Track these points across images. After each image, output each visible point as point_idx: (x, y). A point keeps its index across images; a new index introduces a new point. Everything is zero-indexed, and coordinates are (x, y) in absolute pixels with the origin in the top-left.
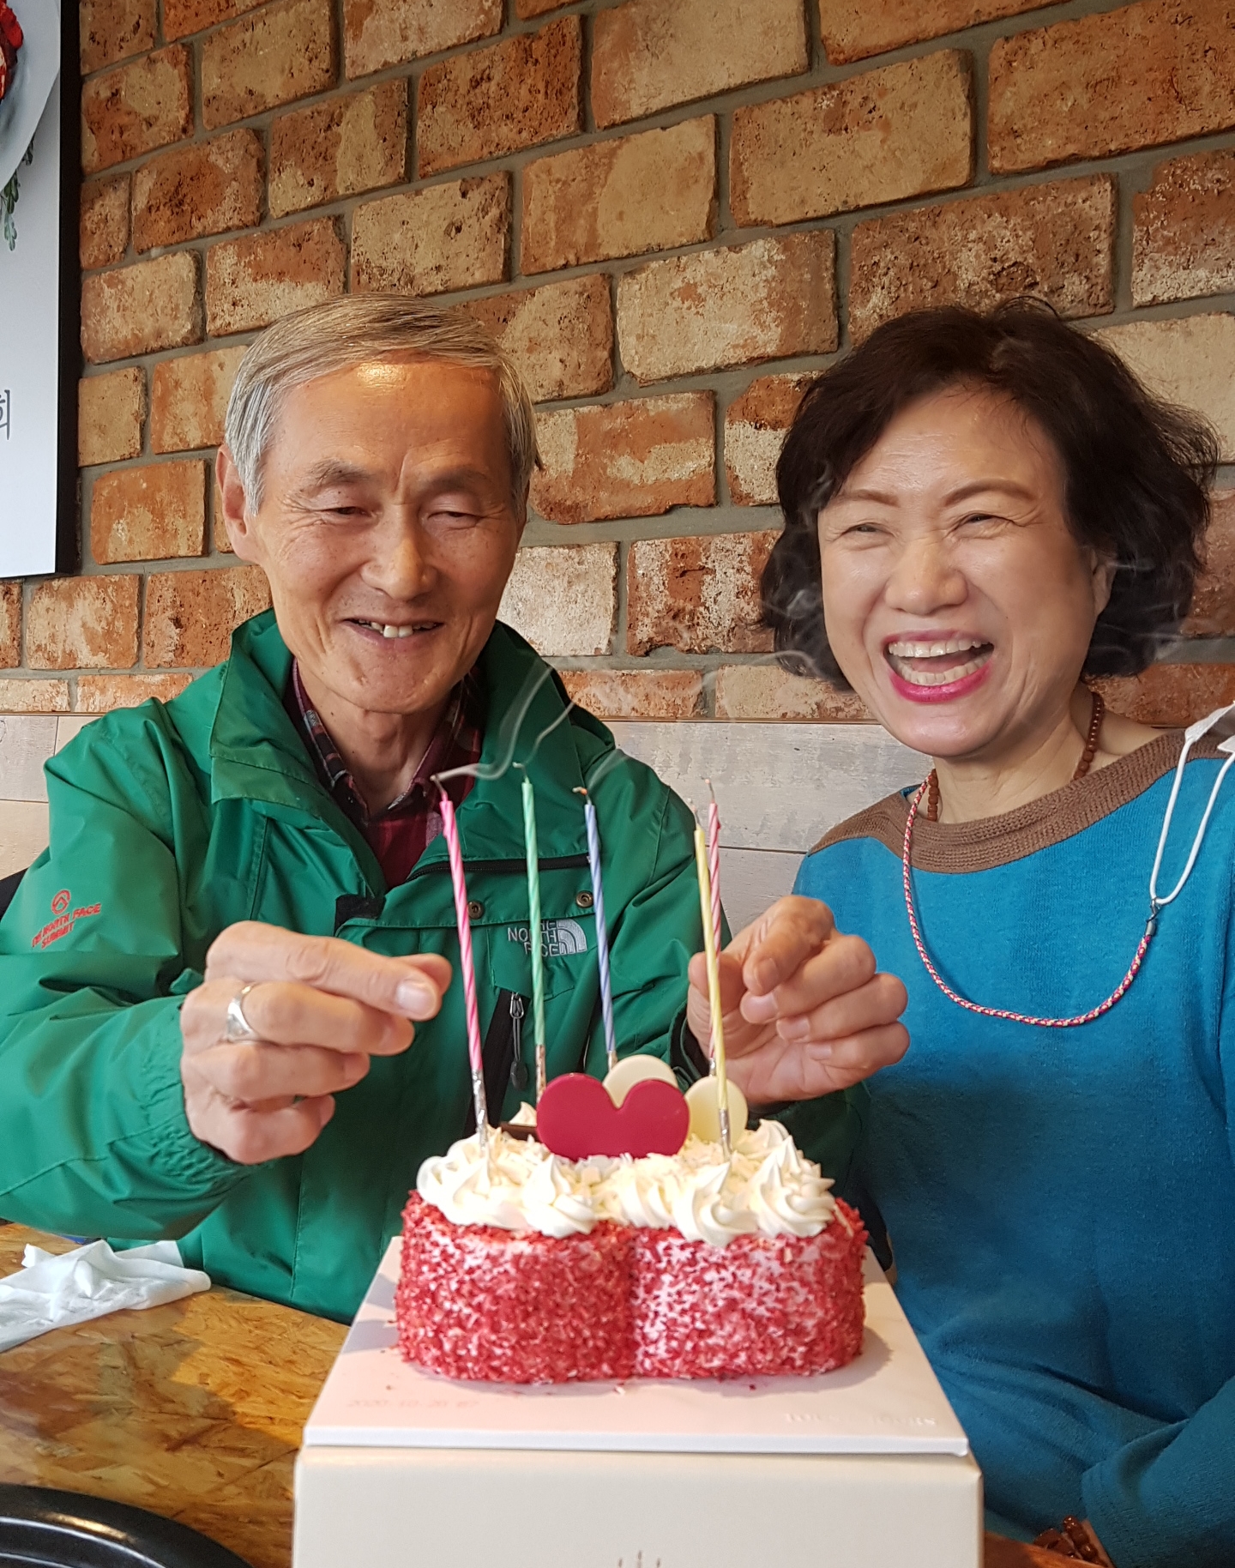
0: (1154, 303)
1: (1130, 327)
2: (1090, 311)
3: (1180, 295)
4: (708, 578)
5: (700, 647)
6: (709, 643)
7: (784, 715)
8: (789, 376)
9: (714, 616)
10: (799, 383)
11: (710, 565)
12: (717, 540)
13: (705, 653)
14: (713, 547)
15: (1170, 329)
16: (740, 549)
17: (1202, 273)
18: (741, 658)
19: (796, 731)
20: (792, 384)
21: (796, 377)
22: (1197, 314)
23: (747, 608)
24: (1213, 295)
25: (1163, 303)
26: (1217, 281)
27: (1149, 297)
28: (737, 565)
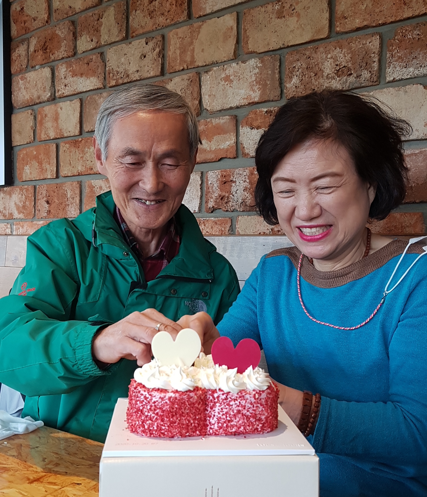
0: (394, 81)
1: (385, 90)
2: (371, 84)
3: (403, 77)
4: (233, 184)
5: (230, 209)
6: (234, 208)
7: (260, 233)
8: (263, 109)
9: (235, 198)
10: (266, 112)
11: (234, 180)
12: (237, 170)
13: (233, 212)
14: (235, 173)
15: (399, 90)
16: (245, 173)
17: (411, 69)
18: (245, 213)
19: (264, 239)
20: (264, 112)
21: (265, 110)
22: (409, 84)
23: (247, 195)
24: (415, 78)
25: (397, 81)
26: (417, 72)
27: (392, 79)
28: (244, 179)
